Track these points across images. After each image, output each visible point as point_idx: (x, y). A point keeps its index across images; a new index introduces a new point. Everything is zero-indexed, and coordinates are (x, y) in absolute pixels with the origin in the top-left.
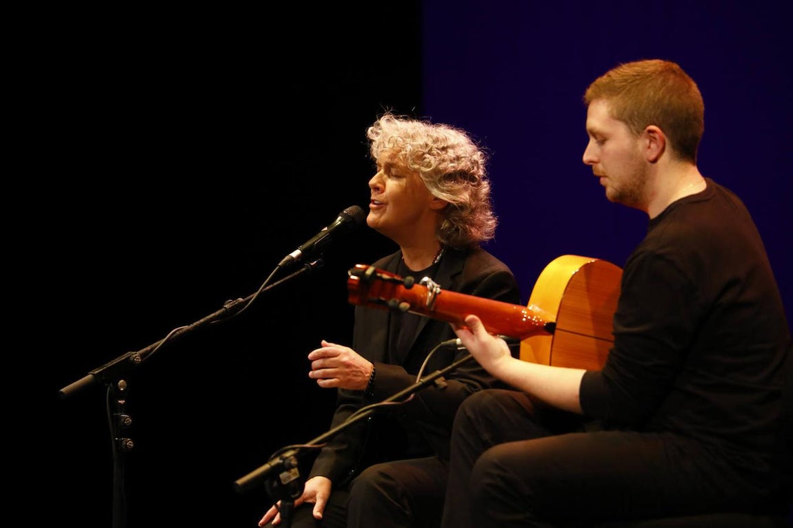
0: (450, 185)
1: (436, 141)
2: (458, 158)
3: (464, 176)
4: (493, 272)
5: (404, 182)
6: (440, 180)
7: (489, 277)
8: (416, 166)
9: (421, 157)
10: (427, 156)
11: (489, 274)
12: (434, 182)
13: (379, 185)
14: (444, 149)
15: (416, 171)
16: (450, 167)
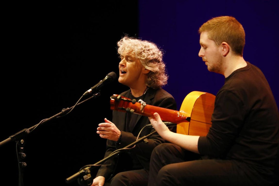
0: (151, 64)
1: (145, 47)
2: (154, 54)
3: (155, 61)
4: (166, 98)
5: (134, 63)
6: (148, 62)
7: (165, 99)
8: (139, 57)
9: (140, 53)
10: (143, 53)
11: (165, 98)
12: (145, 63)
13: (124, 64)
14: (149, 50)
15: (138, 59)
16: (151, 57)
